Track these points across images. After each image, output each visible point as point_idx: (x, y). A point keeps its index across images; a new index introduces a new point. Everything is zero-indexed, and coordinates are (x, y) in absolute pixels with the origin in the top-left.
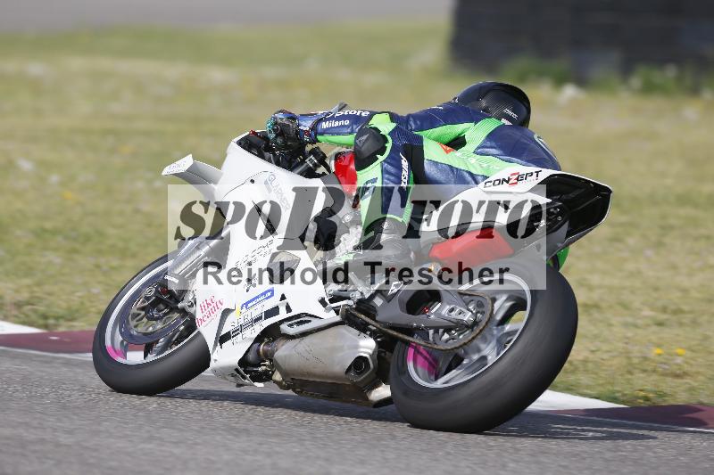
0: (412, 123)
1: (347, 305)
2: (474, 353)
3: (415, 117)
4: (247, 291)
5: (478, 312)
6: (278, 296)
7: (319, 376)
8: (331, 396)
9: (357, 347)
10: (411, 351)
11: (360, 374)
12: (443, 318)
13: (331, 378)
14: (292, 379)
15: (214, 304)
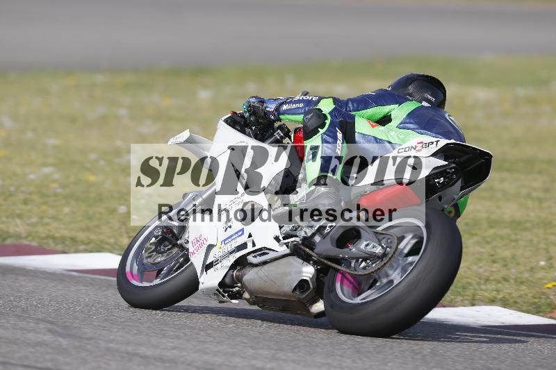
0: (350, 105)
1: (294, 241)
2: (384, 278)
3: (353, 100)
4: (226, 231)
5: (387, 247)
6: (246, 235)
7: (274, 294)
8: (284, 310)
9: (301, 272)
10: (339, 276)
11: (303, 292)
12: (361, 251)
13: (282, 296)
14: (256, 296)
15: (202, 241)
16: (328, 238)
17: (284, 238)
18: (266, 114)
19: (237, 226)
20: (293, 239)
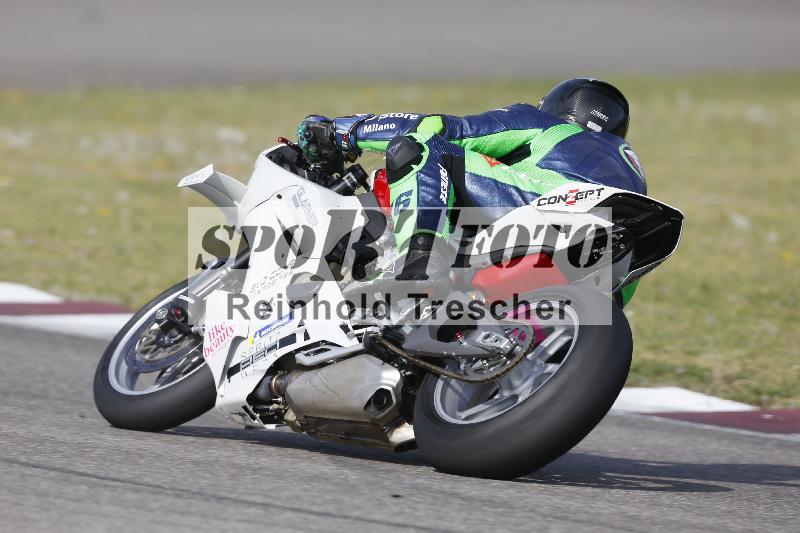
1: (371, 332)
9: (379, 378)
11: (380, 409)
12: (477, 345)
13: (348, 415)
14: (305, 417)
15: (224, 331)
17: (355, 328)
20: (369, 329)
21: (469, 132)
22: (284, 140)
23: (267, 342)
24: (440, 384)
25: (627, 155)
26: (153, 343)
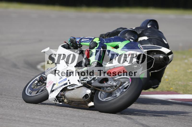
9: (86, 92)
11: (86, 98)
12: (109, 84)
13: (79, 100)
14: (69, 100)
15: (51, 82)
16: (97, 81)
17: (81, 81)
18: (76, 42)
19: (65, 77)
20: (84, 81)
21: (105, 42)
22: (65, 42)
23: (61, 84)
24: (100, 93)
25: (140, 47)
26: (36, 85)
